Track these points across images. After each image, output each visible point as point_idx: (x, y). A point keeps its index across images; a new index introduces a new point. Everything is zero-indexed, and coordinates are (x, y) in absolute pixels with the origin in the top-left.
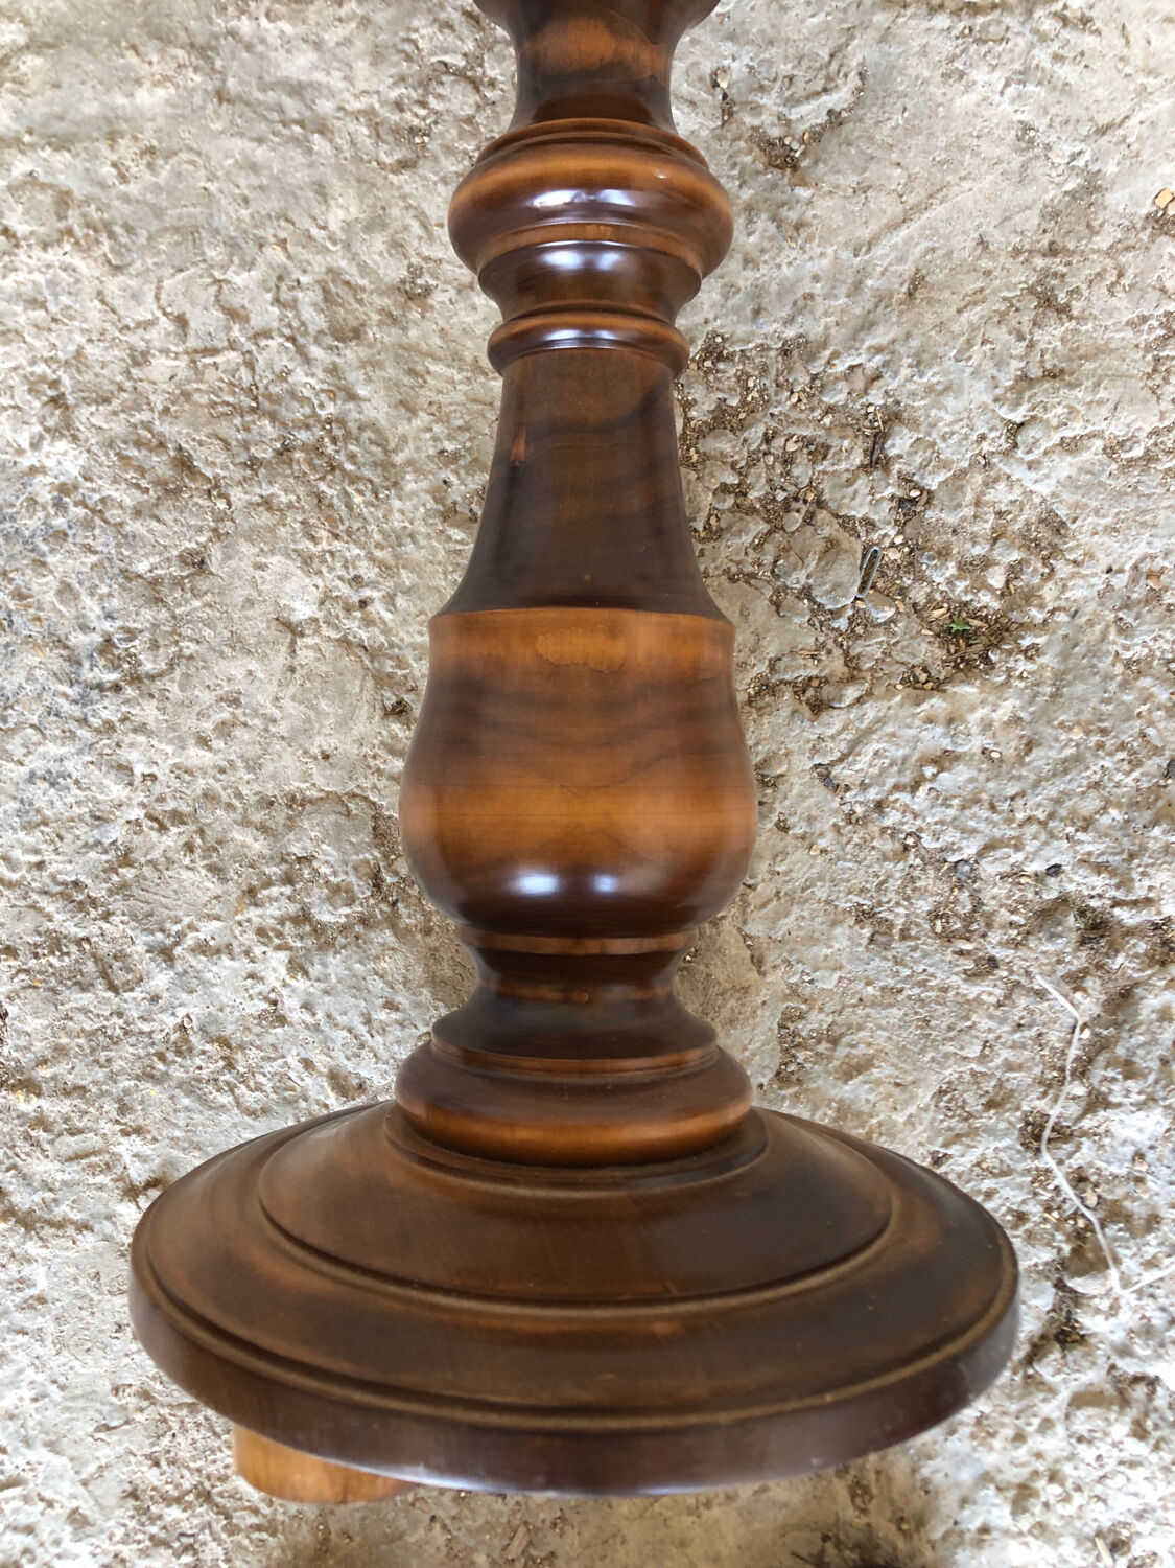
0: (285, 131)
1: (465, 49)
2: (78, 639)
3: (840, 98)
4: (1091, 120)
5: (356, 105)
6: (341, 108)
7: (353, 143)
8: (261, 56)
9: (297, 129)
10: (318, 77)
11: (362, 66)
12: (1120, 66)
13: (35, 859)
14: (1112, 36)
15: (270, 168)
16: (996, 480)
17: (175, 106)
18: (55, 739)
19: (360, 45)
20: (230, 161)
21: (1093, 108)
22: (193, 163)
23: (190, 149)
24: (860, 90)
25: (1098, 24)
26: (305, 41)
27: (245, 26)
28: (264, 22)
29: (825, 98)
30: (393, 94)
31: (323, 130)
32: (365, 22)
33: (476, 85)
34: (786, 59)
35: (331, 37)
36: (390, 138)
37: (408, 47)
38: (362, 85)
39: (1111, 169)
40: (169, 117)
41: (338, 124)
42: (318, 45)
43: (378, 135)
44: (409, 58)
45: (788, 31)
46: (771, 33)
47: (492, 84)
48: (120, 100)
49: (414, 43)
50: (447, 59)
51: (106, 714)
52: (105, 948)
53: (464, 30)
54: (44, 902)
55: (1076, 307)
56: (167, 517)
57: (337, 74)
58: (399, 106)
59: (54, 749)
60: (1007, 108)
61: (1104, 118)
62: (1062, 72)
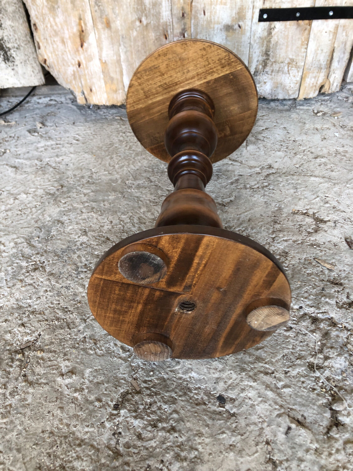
0: (134, 201)
2: (79, 264)
3: (232, 198)
5: (147, 199)
6: (144, 199)
7: (146, 203)
8: (131, 193)
9: (136, 201)
10: (141, 196)
11: (148, 195)
12: (281, 194)
13: (58, 302)
15: (131, 205)
16: (272, 246)
17: (116, 198)
18: (69, 280)
19: (148, 193)
20: (124, 204)
21: (277, 199)
22: (117, 204)
24: (235, 198)
27: (129, 191)
28: (133, 190)
29: (229, 199)
31: (141, 201)
32: (150, 190)
35: (143, 192)
38: (148, 197)
39: (283, 206)
40: (114, 199)
42: (141, 193)
48: (106, 198)
51: (82, 276)
52: (69, 321)
54: (58, 311)
55: (281, 223)
56: (103, 246)
58: (154, 199)
59: (69, 282)
60: (262, 200)
61: (280, 200)
62: (271, 195)
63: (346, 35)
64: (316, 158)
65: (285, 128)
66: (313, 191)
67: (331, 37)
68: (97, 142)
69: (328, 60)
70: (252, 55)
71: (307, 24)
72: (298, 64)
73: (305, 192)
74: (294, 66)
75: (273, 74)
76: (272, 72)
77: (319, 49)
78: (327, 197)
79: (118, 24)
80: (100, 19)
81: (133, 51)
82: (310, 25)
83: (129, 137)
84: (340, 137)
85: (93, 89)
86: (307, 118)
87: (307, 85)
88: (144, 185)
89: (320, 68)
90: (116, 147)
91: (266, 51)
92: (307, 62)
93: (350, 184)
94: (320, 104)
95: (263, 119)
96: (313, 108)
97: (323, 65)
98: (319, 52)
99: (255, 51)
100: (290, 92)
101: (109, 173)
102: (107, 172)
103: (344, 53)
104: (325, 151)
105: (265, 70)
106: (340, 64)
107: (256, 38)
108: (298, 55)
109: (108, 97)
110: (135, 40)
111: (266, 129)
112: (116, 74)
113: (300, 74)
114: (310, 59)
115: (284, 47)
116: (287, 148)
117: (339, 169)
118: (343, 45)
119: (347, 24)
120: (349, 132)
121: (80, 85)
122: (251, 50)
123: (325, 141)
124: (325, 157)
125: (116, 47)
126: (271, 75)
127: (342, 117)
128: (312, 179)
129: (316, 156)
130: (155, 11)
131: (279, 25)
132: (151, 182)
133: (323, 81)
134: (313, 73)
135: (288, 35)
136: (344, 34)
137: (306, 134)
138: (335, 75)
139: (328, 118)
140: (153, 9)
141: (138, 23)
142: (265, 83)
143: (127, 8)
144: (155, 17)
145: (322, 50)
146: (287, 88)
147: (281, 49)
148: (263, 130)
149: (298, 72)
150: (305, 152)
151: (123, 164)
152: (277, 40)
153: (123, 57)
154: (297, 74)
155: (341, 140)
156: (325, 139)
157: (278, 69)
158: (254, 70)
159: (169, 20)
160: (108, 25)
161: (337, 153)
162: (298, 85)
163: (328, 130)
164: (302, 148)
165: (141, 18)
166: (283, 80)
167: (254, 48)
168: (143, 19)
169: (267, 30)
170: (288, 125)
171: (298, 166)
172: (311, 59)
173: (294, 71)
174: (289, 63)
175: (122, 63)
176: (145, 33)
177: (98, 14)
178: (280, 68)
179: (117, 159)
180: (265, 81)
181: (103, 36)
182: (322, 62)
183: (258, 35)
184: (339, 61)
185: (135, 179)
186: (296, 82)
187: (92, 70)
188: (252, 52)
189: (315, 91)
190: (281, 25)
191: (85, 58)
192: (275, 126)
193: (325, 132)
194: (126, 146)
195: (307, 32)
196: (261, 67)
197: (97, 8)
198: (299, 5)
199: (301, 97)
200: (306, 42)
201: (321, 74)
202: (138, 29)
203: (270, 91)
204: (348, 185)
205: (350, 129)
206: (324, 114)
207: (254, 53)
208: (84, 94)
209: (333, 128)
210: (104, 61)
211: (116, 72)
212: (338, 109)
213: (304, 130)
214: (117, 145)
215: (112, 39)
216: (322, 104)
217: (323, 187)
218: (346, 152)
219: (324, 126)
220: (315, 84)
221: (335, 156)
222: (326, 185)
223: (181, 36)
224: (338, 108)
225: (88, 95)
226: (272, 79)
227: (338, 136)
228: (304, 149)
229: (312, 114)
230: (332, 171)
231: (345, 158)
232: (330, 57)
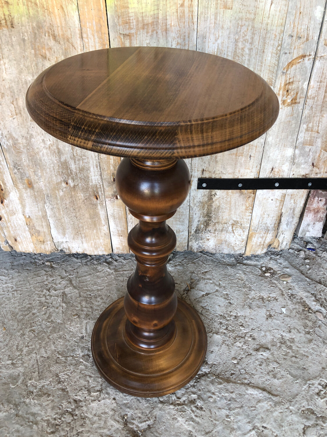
0: (28, 424)
1: (72, 408)
3: (150, 422)
4: (205, 430)
5: (46, 419)
6: (42, 419)
7: (42, 427)
8: (29, 407)
9: (31, 423)
10: (39, 412)
11: (49, 410)
12: (210, 418)
14: (207, 412)
15: (22, 432)
17: (6, 417)
19: (50, 406)
20: (14, 430)
21: (205, 428)
22: (5, 429)
23: (6, 426)
24: (155, 420)
25: (204, 409)
26: (39, 404)
27: (27, 401)
28: (32, 400)
29: (147, 422)
30: (54, 417)
31: (36, 424)
32: (53, 401)
33: (72, 415)
34: (140, 413)
35: (44, 404)
36: (51, 426)
37: (60, 407)
38: (48, 414)
40: (4, 419)
41: (41, 422)
42: (41, 405)
43: (48, 425)
44: (60, 409)
45: (141, 407)
46: (137, 407)
47: (76, 415)
49: (62, 406)
50: (68, 409)
53: (72, 404)
57: (43, 412)
58: (55, 419)
60: (186, 427)
61: (207, 431)
62: (197, 419)
63: (294, 203)
64: (257, 350)
65: (227, 294)
66: (248, 416)
67: (278, 204)
68: (14, 303)
69: (275, 224)
70: (193, 216)
71: (251, 193)
72: (243, 226)
73: (239, 418)
74: (238, 227)
75: (217, 233)
76: (215, 231)
77: (265, 213)
78: (265, 428)
79: (41, 184)
80: (21, 180)
81: (61, 208)
82: (255, 194)
83: (53, 297)
84: (287, 314)
85: (18, 239)
86: (253, 280)
87: (254, 243)
88: (49, 387)
89: (267, 230)
90: (34, 314)
91: (207, 213)
92: (252, 224)
93: (293, 406)
94: (269, 258)
95: (205, 279)
96: (261, 263)
97: (271, 228)
98: (266, 216)
99: (195, 212)
100: (236, 249)
101: (12, 364)
102: (10, 362)
103: (293, 218)
104: (269, 337)
105: (207, 229)
106: (288, 226)
107: (195, 202)
108: (243, 218)
109: (35, 247)
110: (62, 199)
111: (207, 294)
112: (43, 228)
113: (246, 233)
114: (255, 222)
115: (227, 211)
116: (226, 329)
117: (283, 373)
118: (292, 211)
119: (295, 194)
120: (297, 306)
121: (3, 235)
122: (190, 211)
123: (270, 320)
124: (268, 349)
125: (40, 205)
126: (214, 233)
127: (291, 282)
128: (251, 391)
129: (258, 347)
130: (82, 175)
131: (220, 193)
132: (59, 382)
133: (271, 241)
134: (260, 233)
135: (230, 201)
136: (292, 201)
137: (250, 308)
138: (283, 235)
139: (276, 282)
140: (81, 174)
141: (64, 185)
142: (208, 240)
143: (51, 171)
144: (83, 181)
145: (269, 215)
146: (232, 245)
147: (224, 212)
148: (203, 296)
149: (244, 231)
150: (246, 338)
151: (34, 347)
152: (218, 205)
153: (49, 213)
154: (242, 233)
155: (288, 319)
156: (270, 316)
157: (221, 229)
158: (196, 228)
159: (99, 183)
160: (30, 185)
161: (283, 342)
162: (244, 243)
163: (274, 303)
164: (244, 330)
165: (67, 181)
166: (227, 238)
167: (194, 210)
168: (70, 181)
169: (207, 196)
170: (231, 291)
171: (235, 362)
172: (258, 222)
173: (238, 231)
174: (233, 225)
175: (49, 218)
176: (73, 194)
177: (18, 176)
178: (223, 228)
179: (29, 337)
180: (208, 238)
181: (25, 195)
182: (269, 225)
183: (197, 200)
184: (287, 225)
185: (41, 377)
186: (241, 240)
187: (15, 224)
188: (193, 213)
189: (263, 248)
190: (223, 193)
191: (6, 213)
192: (217, 291)
193: (271, 305)
194: (45, 314)
195: (251, 199)
196: (202, 226)
197: (16, 170)
198: (241, 176)
199: (248, 253)
200: (251, 208)
201: (268, 235)
202: (65, 189)
203: (214, 247)
204: (291, 408)
205: (299, 301)
206: (273, 274)
207: (194, 214)
208: (7, 243)
209: (280, 299)
210: (28, 217)
211: (42, 226)
212: (288, 270)
213: (248, 300)
214: (35, 311)
215: (35, 197)
216: (271, 259)
217: (262, 407)
218: (292, 341)
219: (271, 295)
220: (262, 243)
221: (280, 347)
222: (266, 405)
223: (113, 197)
224: (287, 268)
225: (13, 244)
226: (215, 237)
227: (285, 312)
228: (245, 331)
229: (260, 272)
230: (275, 377)
231: (290, 351)
232: (278, 221)
